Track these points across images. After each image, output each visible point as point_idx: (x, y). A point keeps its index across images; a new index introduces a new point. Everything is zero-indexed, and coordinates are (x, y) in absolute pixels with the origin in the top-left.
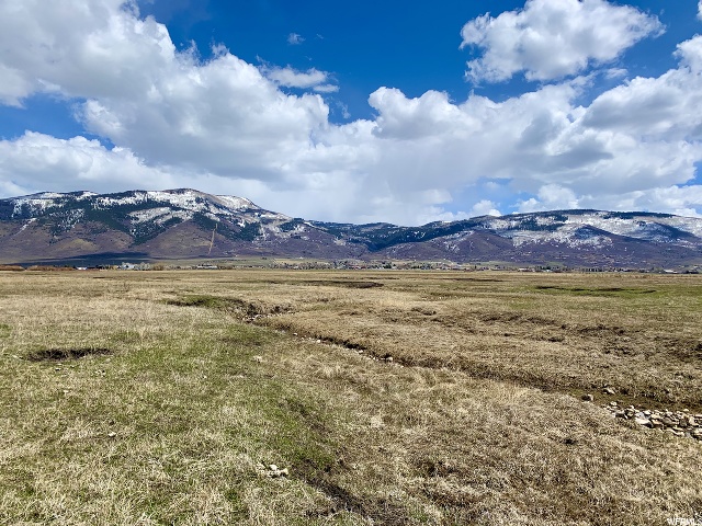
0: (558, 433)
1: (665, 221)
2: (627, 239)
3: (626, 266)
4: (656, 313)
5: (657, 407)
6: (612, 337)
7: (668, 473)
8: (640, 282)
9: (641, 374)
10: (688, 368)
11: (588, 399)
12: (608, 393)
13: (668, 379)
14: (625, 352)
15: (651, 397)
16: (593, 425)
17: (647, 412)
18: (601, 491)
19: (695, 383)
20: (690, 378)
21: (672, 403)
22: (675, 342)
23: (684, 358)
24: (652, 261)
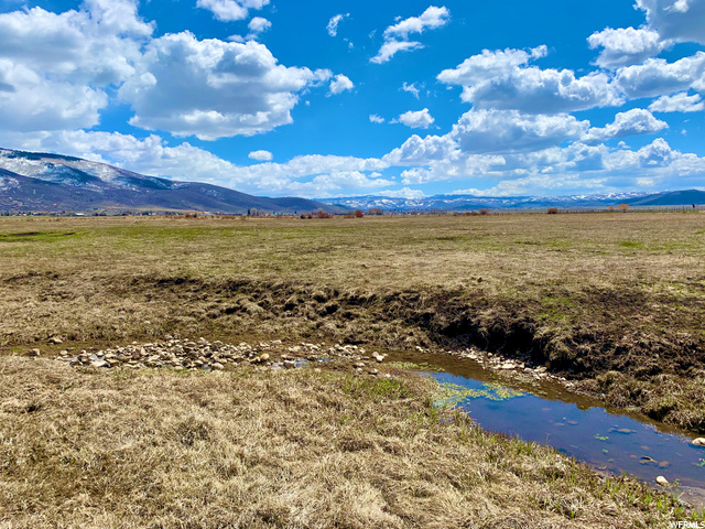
0: (16, 403)
1: (74, 164)
2: (36, 181)
3: (36, 209)
4: (85, 254)
5: (108, 346)
6: (46, 283)
7: (146, 408)
8: (55, 226)
9: (85, 316)
10: (127, 303)
11: (34, 354)
12: (55, 343)
13: (112, 316)
14: (64, 296)
15: (101, 337)
16: (53, 381)
17: (100, 353)
18: (89, 452)
19: (137, 315)
20: (131, 311)
21: (121, 338)
22: (112, 280)
23: (122, 294)
24: (63, 204)
